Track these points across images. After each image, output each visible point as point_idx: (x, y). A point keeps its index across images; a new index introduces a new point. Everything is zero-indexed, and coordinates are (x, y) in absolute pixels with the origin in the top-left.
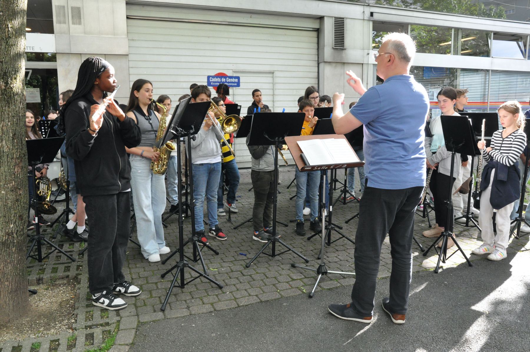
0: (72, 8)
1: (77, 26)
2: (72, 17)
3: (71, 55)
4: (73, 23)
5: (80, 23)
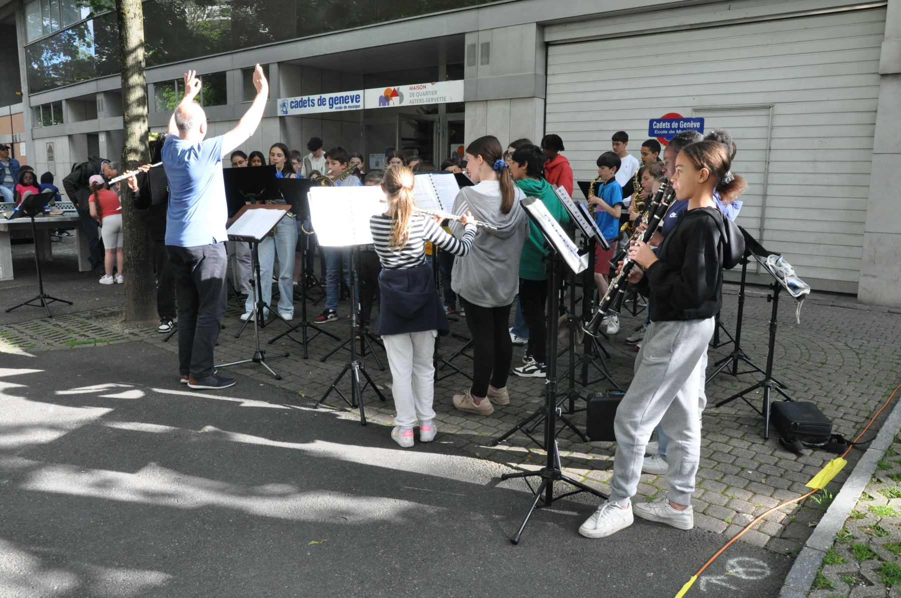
0: (482, 44)
1: (485, 66)
2: (482, 55)
3: (478, 103)
4: (482, 64)
5: (488, 63)
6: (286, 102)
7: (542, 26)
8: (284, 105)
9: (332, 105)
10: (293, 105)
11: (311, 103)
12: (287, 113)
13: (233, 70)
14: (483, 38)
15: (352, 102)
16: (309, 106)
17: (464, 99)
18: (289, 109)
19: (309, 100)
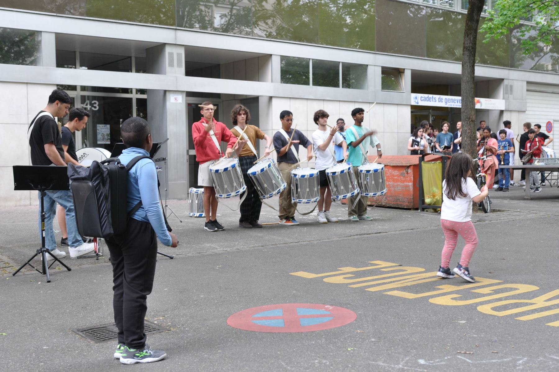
0: (510, 85)
2: (510, 90)
3: (508, 111)
4: (510, 94)
5: (512, 94)
6: (417, 96)
7: (528, 83)
8: (416, 98)
9: (447, 102)
10: (422, 99)
11: (434, 100)
12: (418, 104)
13: (375, 66)
14: (511, 83)
15: (458, 102)
16: (433, 101)
17: (505, 108)
18: (419, 101)
19: (433, 98)
